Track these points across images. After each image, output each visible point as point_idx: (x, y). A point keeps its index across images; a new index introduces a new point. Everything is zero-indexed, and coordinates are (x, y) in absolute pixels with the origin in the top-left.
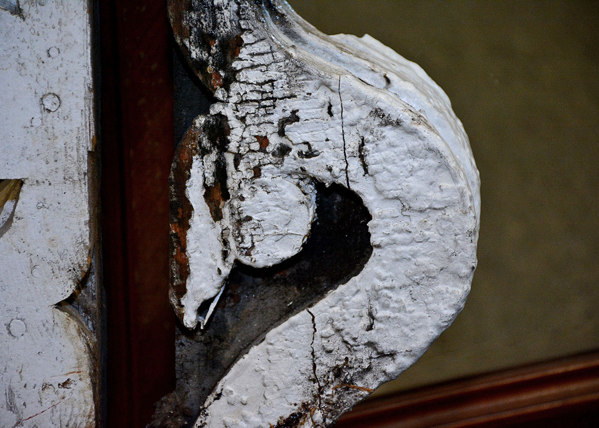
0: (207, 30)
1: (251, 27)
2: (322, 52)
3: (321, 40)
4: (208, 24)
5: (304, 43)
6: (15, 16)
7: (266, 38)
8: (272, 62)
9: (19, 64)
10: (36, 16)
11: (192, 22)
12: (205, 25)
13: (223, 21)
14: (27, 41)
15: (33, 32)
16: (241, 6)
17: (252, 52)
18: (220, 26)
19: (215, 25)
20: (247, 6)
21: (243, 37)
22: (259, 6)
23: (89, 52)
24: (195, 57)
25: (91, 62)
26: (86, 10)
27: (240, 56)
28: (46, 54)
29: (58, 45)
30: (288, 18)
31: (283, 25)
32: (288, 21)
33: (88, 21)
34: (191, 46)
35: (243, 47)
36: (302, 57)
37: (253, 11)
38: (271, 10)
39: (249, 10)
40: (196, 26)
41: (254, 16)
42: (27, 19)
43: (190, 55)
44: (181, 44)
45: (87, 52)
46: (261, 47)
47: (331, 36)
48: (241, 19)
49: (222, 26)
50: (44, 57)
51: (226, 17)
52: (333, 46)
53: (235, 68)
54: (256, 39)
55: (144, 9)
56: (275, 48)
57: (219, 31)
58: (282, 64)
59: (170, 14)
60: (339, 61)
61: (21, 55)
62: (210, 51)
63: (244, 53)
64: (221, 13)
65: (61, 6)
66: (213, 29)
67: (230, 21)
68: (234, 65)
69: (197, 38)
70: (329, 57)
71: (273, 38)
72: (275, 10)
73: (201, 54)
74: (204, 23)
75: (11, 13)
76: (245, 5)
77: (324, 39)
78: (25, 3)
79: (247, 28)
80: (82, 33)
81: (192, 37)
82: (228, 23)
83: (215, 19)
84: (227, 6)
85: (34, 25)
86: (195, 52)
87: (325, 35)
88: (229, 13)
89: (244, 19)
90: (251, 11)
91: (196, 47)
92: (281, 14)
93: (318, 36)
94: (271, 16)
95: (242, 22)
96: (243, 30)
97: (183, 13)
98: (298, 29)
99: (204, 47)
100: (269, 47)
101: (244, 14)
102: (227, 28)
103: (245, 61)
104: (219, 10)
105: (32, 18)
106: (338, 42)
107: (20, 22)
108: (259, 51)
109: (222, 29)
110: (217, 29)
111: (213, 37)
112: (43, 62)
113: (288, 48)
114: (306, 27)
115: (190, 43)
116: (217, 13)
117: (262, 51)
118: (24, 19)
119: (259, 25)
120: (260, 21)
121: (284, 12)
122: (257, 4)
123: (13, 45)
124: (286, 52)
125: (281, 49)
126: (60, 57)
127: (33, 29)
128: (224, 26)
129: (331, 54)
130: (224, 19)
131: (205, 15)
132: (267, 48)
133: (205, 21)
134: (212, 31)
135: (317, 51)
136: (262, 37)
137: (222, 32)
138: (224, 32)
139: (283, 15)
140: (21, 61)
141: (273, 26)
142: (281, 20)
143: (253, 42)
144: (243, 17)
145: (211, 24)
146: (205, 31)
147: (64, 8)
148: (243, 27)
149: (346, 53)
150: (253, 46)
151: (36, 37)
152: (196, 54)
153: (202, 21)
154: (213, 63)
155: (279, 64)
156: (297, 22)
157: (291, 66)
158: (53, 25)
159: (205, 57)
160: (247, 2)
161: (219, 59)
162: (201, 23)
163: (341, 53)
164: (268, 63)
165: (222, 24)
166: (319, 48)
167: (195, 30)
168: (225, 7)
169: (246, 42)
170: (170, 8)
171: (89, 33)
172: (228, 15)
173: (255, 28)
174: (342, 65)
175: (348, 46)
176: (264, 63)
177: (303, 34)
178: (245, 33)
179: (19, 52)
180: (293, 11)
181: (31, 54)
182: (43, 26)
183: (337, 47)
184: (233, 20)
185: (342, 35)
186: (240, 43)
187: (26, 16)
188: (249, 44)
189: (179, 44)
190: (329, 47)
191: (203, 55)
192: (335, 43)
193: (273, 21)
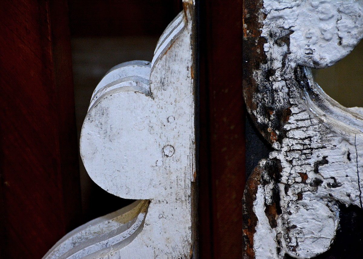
0: (268, 105)
1: (297, 103)
2: (344, 119)
3: (343, 111)
4: (269, 101)
5: (332, 113)
6: (148, 97)
7: (307, 110)
8: (311, 125)
9: (150, 126)
10: (161, 97)
11: (258, 99)
12: (267, 102)
13: (279, 99)
14: (155, 112)
15: (159, 106)
16: (291, 89)
17: (297, 119)
18: (276, 102)
19: (273, 102)
20: (294, 89)
21: (292, 109)
22: (302, 90)
23: (193, 119)
24: (260, 122)
25: (194, 125)
26: (192, 93)
27: (289, 121)
28: (166, 120)
29: (174, 115)
30: (321, 96)
31: (318, 101)
32: (321, 99)
33: (193, 99)
34: (258, 115)
35: (291, 115)
36: (330, 122)
37: (298, 93)
38: (310, 92)
39: (296, 92)
40: (261, 102)
41: (299, 96)
42: (155, 99)
43: (257, 121)
44: (251, 113)
45: (192, 119)
46: (303, 115)
47: (349, 108)
48: (290, 98)
49: (278, 102)
50: (165, 123)
51: (280, 96)
52: (351, 115)
53: (286, 129)
54: (300, 111)
55: (226, 91)
56: (312, 116)
57: (276, 105)
58: (317, 126)
59: (245, 94)
60: (355, 124)
61: (151, 121)
62: (270, 118)
63: (292, 119)
64: (278, 94)
65: (177, 91)
66: (272, 104)
67: (283, 99)
68: (285, 127)
69: (261, 110)
70: (348, 122)
71: (311, 110)
72: (312, 92)
73: (264, 120)
74: (266, 100)
75: (146, 95)
76: (293, 89)
77: (344, 110)
78: (155, 89)
79: (294, 103)
80: (189, 107)
81: (258, 109)
82: (282, 100)
83: (273, 98)
84: (281, 90)
85: (159, 103)
86: (260, 119)
87: (345, 108)
88: (282, 94)
89: (292, 98)
90: (297, 93)
91: (261, 116)
92: (316, 94)
93: (340, 108)
94: (310, 96)
95: (291, 100)
96: (291, 105)
97: (253, 94)
98: (327, 104)
99: (266, 115)
100: (308, 116)
101: (292, 95)
102: (281, 103)
103: (293, 125)
104: (276, 92)
105: (159, 98)
106: (354, 112)
107: (151, 101)
108: (302, 118)
109: (278, 104)
110: (274, 104)
111: (272, 109)
112: (164, 126)
113: (321, 116)
114: (333, 102)
115: (257, 113)
116: (275, 94)
117: (304, 117)
118: (153, 99)
119: (302, 101)
120: (303, 99)
121: (318, 93)
122: (301, 88)
123: (147, 115)
124: (320, 119)
125: (317, 116)
126: (175, 122)
127: (159, 105)
128: (279, 102)
129: (350, 120)
130: (279, 98)
131: (267, 95)
132: (307, 116)
133: (267, 99)
134: (271, 106)
135: (340, 118)
136: (304, 109)
137: (278, 106)
138: (279, 106)
139: (318, 95)
140: (151, 125)
141: (311, 102)
142: (316, 98)
143: (298, 112)
144: (292, 96)
145: (271, 101)
146: (267, 105)
147: (178, 92)
148: (292, 103)
149: (359, 120)
150: (298, 115)
151: (160, 110)
152: (261, 120)
153: (265, 99)
154: (272, 125)
155: (315, 126)
156: (327, 100)
157: (323, 128)
158: (171, 103)
159: (266, 122)
160: (294, 87)
161: (275, 123)
162: (264, 100)
163: (356, 119)
164: (307, 126)
165: (278, 101)
166: (341, 116)
167: (261, 104)
168: (280, 90)
169: (293, 112)
170: (244, 91)
171: (193, 107)
172: (282, 95)
173: (299, 104)
174: (357, 127)
175: (360, 115)
176: (305, 126)
177: (331, 107)
178: (293, 106)
179: (150, 119)
180: (324, 92)
181: (157, 121)
182: (165, 103)
183: (354, 116)
184: (285, 98)
185: (356, 108)
186: (289, 113)
187: (155, 97)
188: (296, 113)
189: (250, 114)
190: (348, 115)
191: (265, 121)
192: (352, 113)
193: (311, 99)
